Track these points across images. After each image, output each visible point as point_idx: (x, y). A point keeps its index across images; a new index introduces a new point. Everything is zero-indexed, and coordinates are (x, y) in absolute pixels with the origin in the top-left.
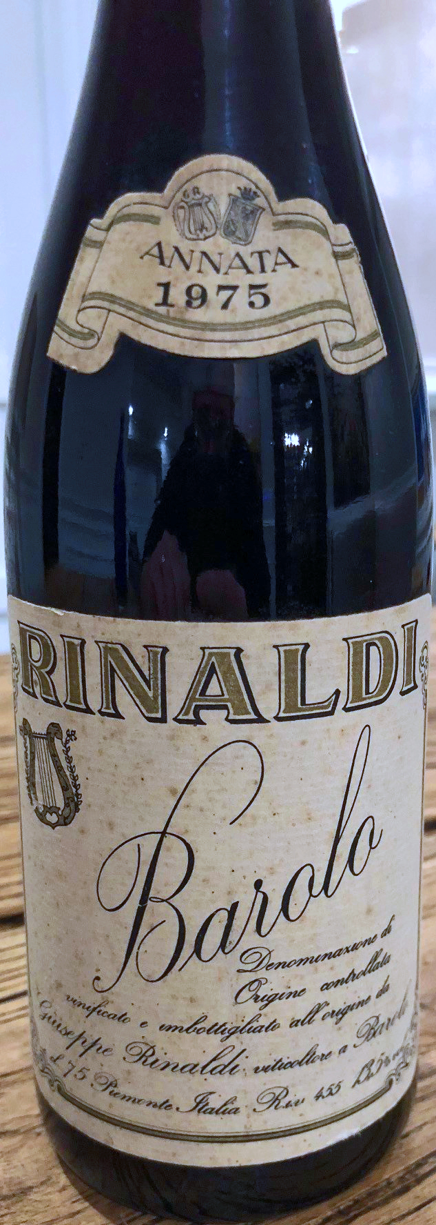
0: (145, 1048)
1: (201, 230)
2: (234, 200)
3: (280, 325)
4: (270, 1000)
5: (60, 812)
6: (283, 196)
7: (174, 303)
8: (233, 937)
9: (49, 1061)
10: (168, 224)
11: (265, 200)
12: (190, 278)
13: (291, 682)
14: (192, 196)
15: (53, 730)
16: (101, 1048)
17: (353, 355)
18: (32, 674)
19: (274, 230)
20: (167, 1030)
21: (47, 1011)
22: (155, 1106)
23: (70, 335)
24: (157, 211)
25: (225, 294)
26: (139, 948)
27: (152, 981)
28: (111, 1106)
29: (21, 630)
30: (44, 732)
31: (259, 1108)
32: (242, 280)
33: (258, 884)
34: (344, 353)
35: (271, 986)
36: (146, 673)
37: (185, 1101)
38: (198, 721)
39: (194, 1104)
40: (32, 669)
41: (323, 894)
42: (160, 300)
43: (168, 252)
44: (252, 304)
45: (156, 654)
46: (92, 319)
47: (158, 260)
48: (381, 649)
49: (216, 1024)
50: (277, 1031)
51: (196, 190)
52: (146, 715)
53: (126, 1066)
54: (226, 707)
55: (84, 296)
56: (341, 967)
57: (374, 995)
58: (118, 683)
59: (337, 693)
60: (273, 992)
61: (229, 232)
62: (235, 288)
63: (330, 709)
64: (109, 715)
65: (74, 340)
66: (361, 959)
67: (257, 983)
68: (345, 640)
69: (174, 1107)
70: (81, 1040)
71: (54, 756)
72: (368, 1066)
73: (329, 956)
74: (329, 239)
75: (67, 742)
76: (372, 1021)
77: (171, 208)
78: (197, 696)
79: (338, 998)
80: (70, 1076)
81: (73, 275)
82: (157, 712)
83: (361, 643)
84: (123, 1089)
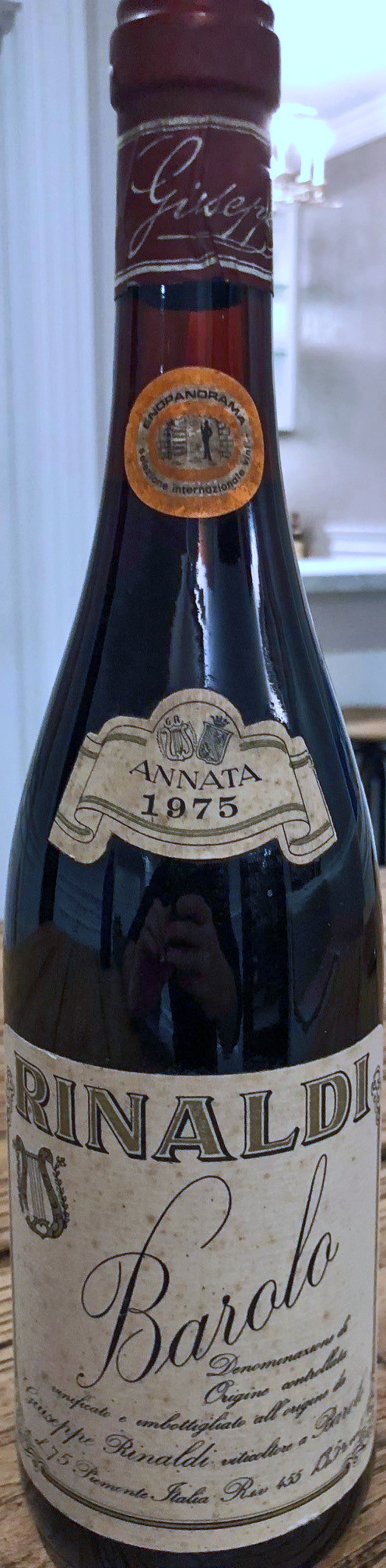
0: (123, 1441)
1: (181, 753)
2: (208, 727)
3: (245, 830)
4: (236, 1400)
5: (49, 1226)
6: (248, 720)
7: (157, 812)
8: (203, 1345)
9: (34, 1443)
10: (152, 744)
11: (234, 727)
12: (171, 792)
13: (255, 1124)
14: (173, 723)
15: (45, 1154)
16: (83, 1437)
17: (307, 847)
18: (26, 1102)
19: (241, 750)
20: (144, 1426)
21: (34, 1396)
22: (132, 1494)
23: (69, 827)
24: (143, 734)
25: (200, 807)
26: (119, 1352)
27: (131, 1382)
28: (91, 1492)
29: (17, 1060)
30: (37, 1153)
31: (227, 1497)
32: (215, 794)
33: (226, 1300)
34: (300, 847)
35: (238, 1387)
36: (129, 1117)
37: (159, 1490)
38: (173, 1159)
39: (167, 1494)
40: (26, 1097)
41: (284, 1305)
42: (146, 810)
43: (153, 770)
44: (222, 814)
45: (138, 1100)
46: (88, 818)
47: (144, 776)
48: (336, 1088)
49: (188, 1422)
50: (243, 1427)
51: (176, 719)
52: (128, 1152)
53: (104, 1455)
54: (198, 1148)
55: (81, 797)
56: (301, 1368)
57: (331, 1388)
58: (103, 1122)
59: (297, 1130)
60: (240, 1393)
61: (204, 756)
62: (208, 801)
63: (290, 1145)
64: (95, 1149)
65: (72, 834)
66: (320, 1358)
67: (224, 1386)
68: (304, 1084)
69: (149, 1495)
70: (65, 1429)
71: (45, 1176)
72: (326, 1454)
73: (290, 1358)
74: (287, 752)
75: (57, 1167)
76: (330, 1413)
77: (156, 733)
78: (173, 1138)
79: (298, 1395)
80: (53, 1460)
81: (72, 776)
82: (138, 1150)
83: (318, 1085)
84: (102, 1476)
